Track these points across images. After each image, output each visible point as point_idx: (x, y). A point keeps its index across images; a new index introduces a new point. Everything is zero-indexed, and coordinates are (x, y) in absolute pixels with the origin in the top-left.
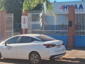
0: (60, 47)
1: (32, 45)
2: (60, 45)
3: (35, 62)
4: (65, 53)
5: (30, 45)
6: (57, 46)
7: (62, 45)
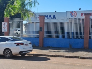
0: (28, 46)
1: (6, 44)
2: (28, 44)
3: (8, 56)
4: (32, 50)
5: (5, 44)
6: (25, 44)
7: (29, 44)
